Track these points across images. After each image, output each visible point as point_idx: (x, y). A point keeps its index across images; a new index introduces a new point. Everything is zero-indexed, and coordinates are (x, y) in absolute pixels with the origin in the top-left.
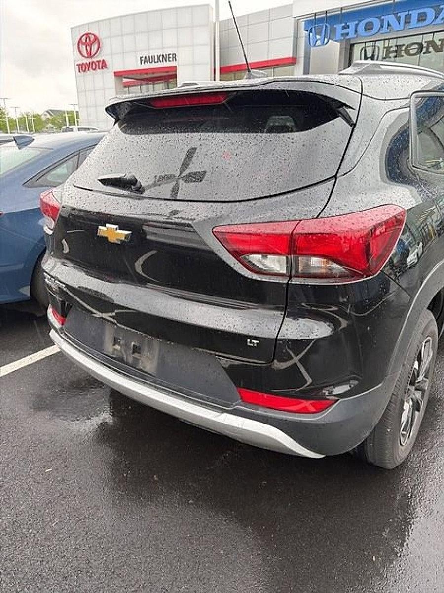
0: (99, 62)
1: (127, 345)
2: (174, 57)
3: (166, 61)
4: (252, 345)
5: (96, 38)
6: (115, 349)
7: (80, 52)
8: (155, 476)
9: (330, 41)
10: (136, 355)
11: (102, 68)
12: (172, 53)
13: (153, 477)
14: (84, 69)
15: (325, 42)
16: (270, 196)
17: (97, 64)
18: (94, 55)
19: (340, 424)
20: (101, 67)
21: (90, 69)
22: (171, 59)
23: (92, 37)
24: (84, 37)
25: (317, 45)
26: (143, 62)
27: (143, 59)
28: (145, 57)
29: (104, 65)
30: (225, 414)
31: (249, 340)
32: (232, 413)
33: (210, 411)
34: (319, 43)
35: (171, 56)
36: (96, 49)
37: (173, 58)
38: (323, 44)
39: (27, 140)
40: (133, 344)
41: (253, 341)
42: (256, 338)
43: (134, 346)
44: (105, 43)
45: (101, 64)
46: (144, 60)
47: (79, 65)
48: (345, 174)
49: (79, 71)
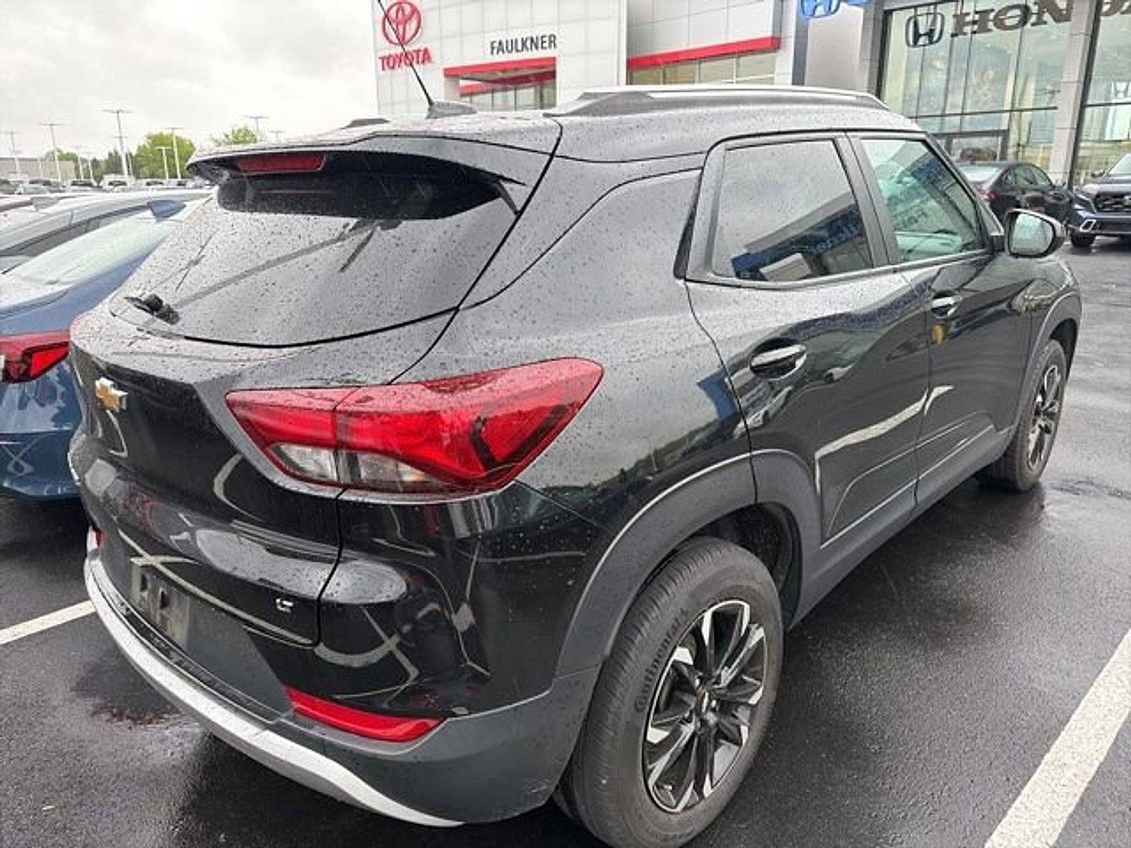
0: (418, 51)
1: (154, 591)
2: (552, 40)
3: (537, 48)
4: (283, 609)
5: (415, 10)
6: (143, 598)
8: (222, 836)
9: (843, 5)
10: (164, 612)
11: (423, 62)
12: (548, 34)
13: (220, 835)
14: (391, 64)
15: (833, 8)
17: (415, 55)
18: (411, 38)
19: (449, 766)
20: (420, 60)
21: (403, 64)
22: (546, 45)
23: (408, 9)
24: (395, 8)
25: (817, 14)
26: (495, 51)
27: (496, 45)
28: (500, 43)
29: (426, 56)
30: (268, 732)
31: (278, 601)
32: (276, 732)
33: (248, 725)
34: (820, 10)
35: (546, 39)
36: (413, 30)
37: (551, 42)
38: (829, 12)
39: (173, 206)
40: (161, 590)
41: (285, 603)
42: (288, 597)
43: (163, 593)
44: (429, 19)
45: (421, 55)
46: (500, 47)
47: (383, 59)
48: (477, 304)
49: (383, 69)
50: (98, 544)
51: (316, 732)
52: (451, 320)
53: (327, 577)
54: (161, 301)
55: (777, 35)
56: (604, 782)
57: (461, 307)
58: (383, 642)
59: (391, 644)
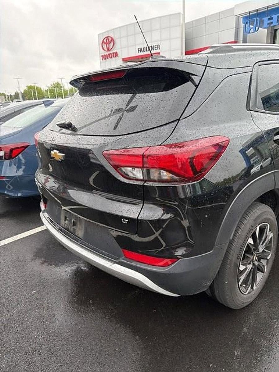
0: (114, 53)
1: (70, 221)
2: (159, 46)
3: (153, 50)
4: (124, 222)
5: (112, 39)
6: (65, 223)
7: (103, 49)
8: (91, 301)
9: (260, 28)
10: (74, 227)
11: (116, 56)
12: (157, 45)
13: (90, 301)
14: (105, 58)
15: (256, 30)
16: (137, 132)
17: (113, 54)
18: (111, 49)
19: (181, 275)
20: (114, 56)
21: (109, 58)
22: (156, 48)
23: (110, 39)
24: (106, 39)
25: (251, 32)
26: (139, 51)
27: (140, 49)
28: (141, 49)
29: (116, 55)
30: (116, 264)
31: (123, 220)
32: (118, 264)
33: (108, 262)
34: (252, 31)
35: (157, 46)
36: (112, 46)
37: (158, 47)
38: (255, 31)
39: (50, 102)
40: (73, 220)
41: (125, 220)
42: (126, 218)
43: (73, 221)
44: (117, 42)
45: (115, 54)
46: (141, 50)
47: (102, 56)
48: (186, 118)
49: (102, 59)
50: (45, 208)
51: (134, 264)
52: (177, 123)
53: (140, 211)
54: (72, 124)
55: (236, 41)
56: (226, 283)
57: (180, 119)
58: (155, 233)
59: (157, 234)
